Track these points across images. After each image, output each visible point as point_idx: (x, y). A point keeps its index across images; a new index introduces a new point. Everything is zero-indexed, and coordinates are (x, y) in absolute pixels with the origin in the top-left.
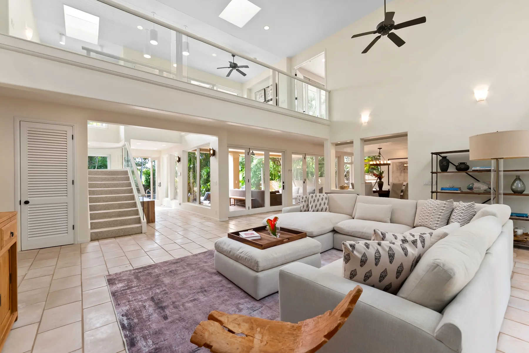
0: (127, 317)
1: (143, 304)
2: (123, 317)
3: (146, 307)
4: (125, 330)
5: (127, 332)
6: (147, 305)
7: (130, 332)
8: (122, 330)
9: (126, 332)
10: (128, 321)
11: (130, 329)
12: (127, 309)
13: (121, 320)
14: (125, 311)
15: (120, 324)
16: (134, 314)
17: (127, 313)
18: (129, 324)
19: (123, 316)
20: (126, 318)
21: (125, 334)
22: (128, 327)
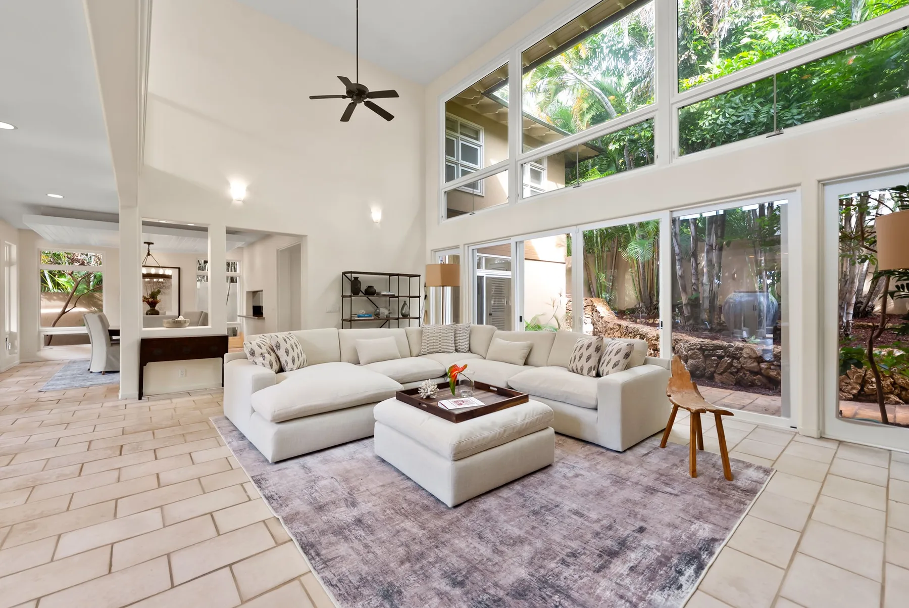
0: (677, 579)
1: (628, 575)
2: (683, 583)
3: (632, 565)
4: (703, 561)
5: (703, 557)
6: (627, 566)
7: (700, 554)
8: (706, 565)
9: (704, 559)
10: (685, 570)
11: (695, 558)
12: (660, 592)
13: (690, 581)
14: (666, 592)
15: (700, 574)
16: (662, 572)
17: (668, 585)
18: (689, 563)
19: (680, 587)
20: (680, 578)
21: (709, 557)
22: (694, 562)
